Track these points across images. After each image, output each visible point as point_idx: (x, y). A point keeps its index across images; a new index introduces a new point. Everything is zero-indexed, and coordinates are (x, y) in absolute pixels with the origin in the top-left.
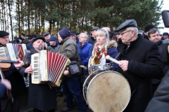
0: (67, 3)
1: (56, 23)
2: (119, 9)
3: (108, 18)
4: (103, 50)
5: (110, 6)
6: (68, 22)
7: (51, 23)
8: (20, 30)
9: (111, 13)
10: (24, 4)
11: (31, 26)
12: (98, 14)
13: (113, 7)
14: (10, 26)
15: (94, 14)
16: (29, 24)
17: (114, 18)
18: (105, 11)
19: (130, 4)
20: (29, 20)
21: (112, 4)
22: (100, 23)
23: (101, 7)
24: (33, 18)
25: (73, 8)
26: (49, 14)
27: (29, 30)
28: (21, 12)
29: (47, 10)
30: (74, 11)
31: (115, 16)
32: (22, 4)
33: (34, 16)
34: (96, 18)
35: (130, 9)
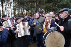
0: (34, 2)
1: (29, 11)
2: (56, 4)
3: (51, 7)
4: (49, 22)
5: (52, 2)
6: (34, 10)
7: (27, 11)
8: (15, 14)
9: (52, 5)
10: (16, 3)
11: (19, 12)
12: (47, 6)
13: (53, 3)
14: (11, 12)
15: (45, 6)
16: (18, 11)
17: (54, 8)
18: (50, 5)
19: (61, 1)
20: (18, 10)
21: (53, 2)
22: (48, 10)
23: (48, 3)
24: (20, 9)
25: (36, 4)
26: (26, 7)
27: (18, 14)
28: (15, 7)
29: (25, 5)
30: (36, 5)
31: (54, 7)
32: (15, 3)
33: (20, 8)
34: (46, 8)
35: (61, 3)
